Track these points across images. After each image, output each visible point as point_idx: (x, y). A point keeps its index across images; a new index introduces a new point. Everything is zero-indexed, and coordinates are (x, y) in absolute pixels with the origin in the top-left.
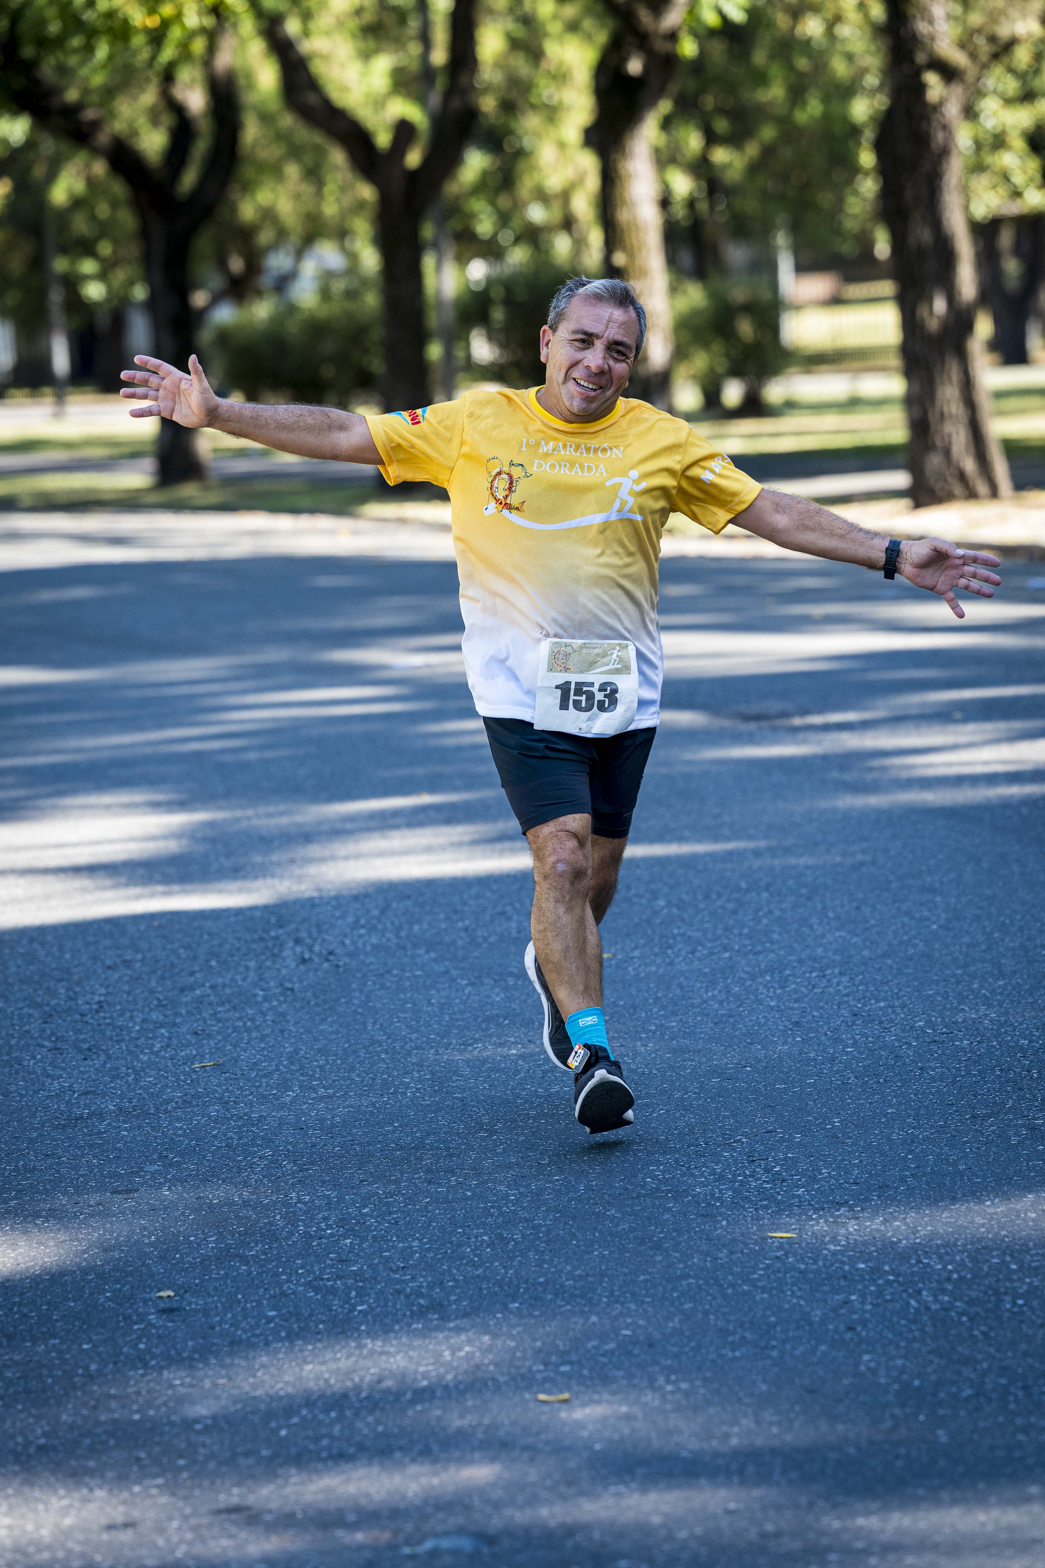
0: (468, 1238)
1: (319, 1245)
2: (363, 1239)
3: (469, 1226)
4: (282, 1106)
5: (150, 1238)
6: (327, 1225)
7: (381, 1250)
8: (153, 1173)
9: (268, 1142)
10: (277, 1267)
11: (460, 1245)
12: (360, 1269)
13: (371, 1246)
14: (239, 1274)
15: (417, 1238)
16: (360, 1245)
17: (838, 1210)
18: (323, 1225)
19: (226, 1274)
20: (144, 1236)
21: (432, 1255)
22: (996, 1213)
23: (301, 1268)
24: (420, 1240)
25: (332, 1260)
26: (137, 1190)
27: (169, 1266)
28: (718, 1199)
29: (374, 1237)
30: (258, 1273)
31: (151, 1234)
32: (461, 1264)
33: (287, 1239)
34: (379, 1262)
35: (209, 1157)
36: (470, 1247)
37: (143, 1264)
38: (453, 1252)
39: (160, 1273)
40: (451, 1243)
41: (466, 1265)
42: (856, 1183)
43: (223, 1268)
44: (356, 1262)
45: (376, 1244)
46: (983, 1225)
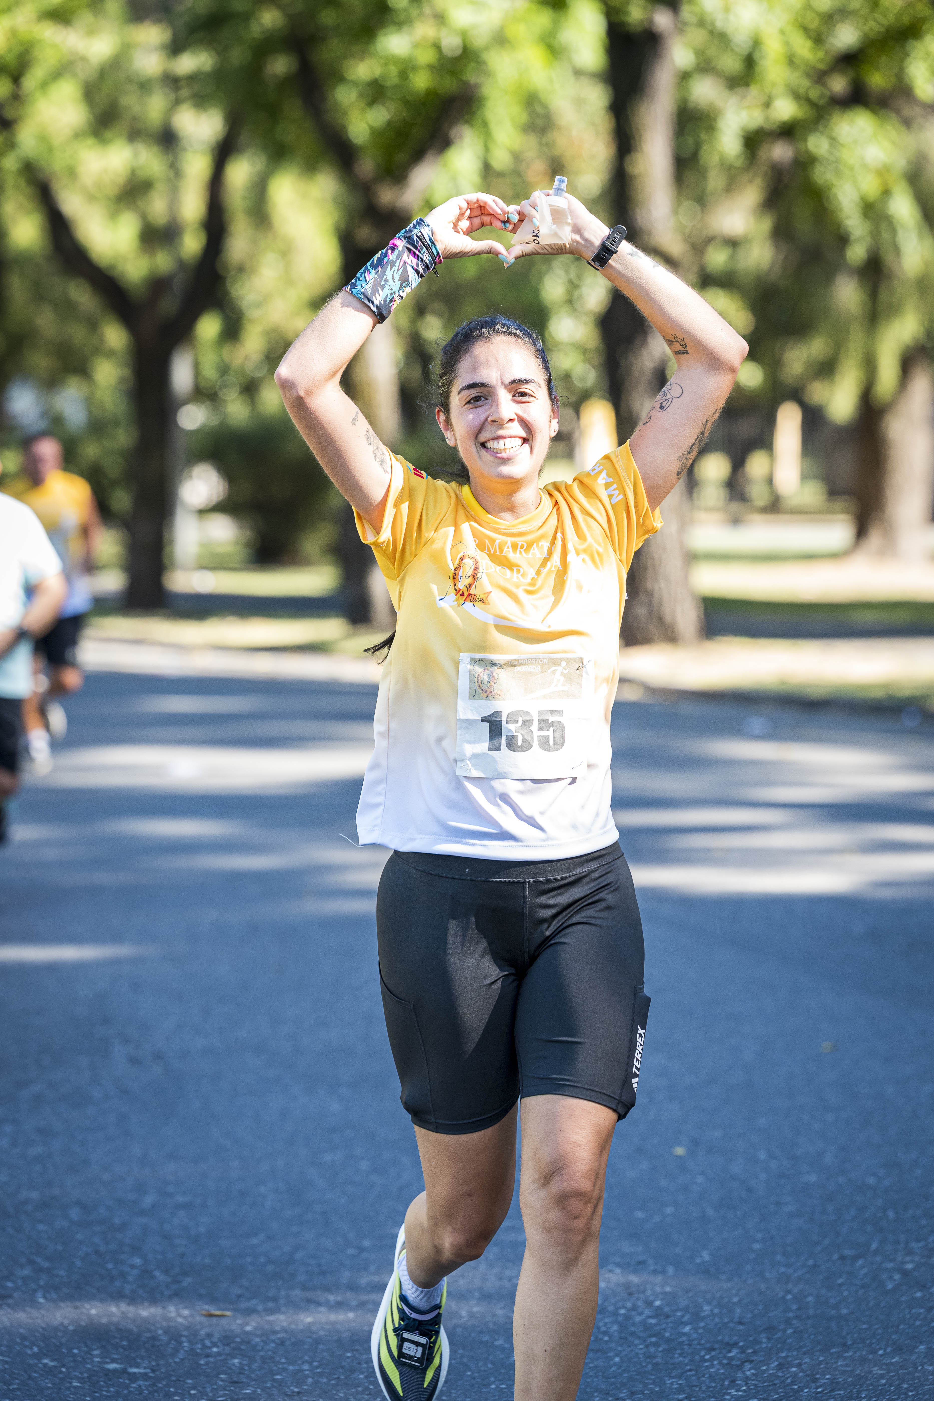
0: (360, 1364)
1: (207, 1364)
2: (252, 1360)
3: (357, 1350)
4: (142, 1213)
5: (31, 1348)
6: (212, 1342)
7: (272, 1373)
8: (25, 1279)
9: (136, 1250)
10: (168, 1386)
11: (352, 1371)
12: (254, 1392)
13: (261, 1368)
14: (130, 1392)
15: (306, 1362)
16: (249, 1365)
17: (730, 1351)
18: (208, 1343)
19: (117, 1392)
20: (26, 1346)
21: (324, 1380)
22: (892, 1364)
23: (194, 1388)
24: (310, 1363)
25: (223, 1381)
26: (10, 1296)
27: (57, 1381)
28: (605, 1333)
29: (262, 1357)
30: (150, 1393)
31: (33, 1344)
32: (357, 1392)
33: (173, 1355)
34: (273, 1387)
35: (78, 1263)
36: (362, 1373)
37: (30, 1378)
38: (346, 1378)
39: (48, 1388)
40: (342, 1367)
41: (362, 1393)
42: (740, 1323)
43: (113, 1386)
44: (248, 1385)
45: (266, 1366)
46: (882, 1377)
